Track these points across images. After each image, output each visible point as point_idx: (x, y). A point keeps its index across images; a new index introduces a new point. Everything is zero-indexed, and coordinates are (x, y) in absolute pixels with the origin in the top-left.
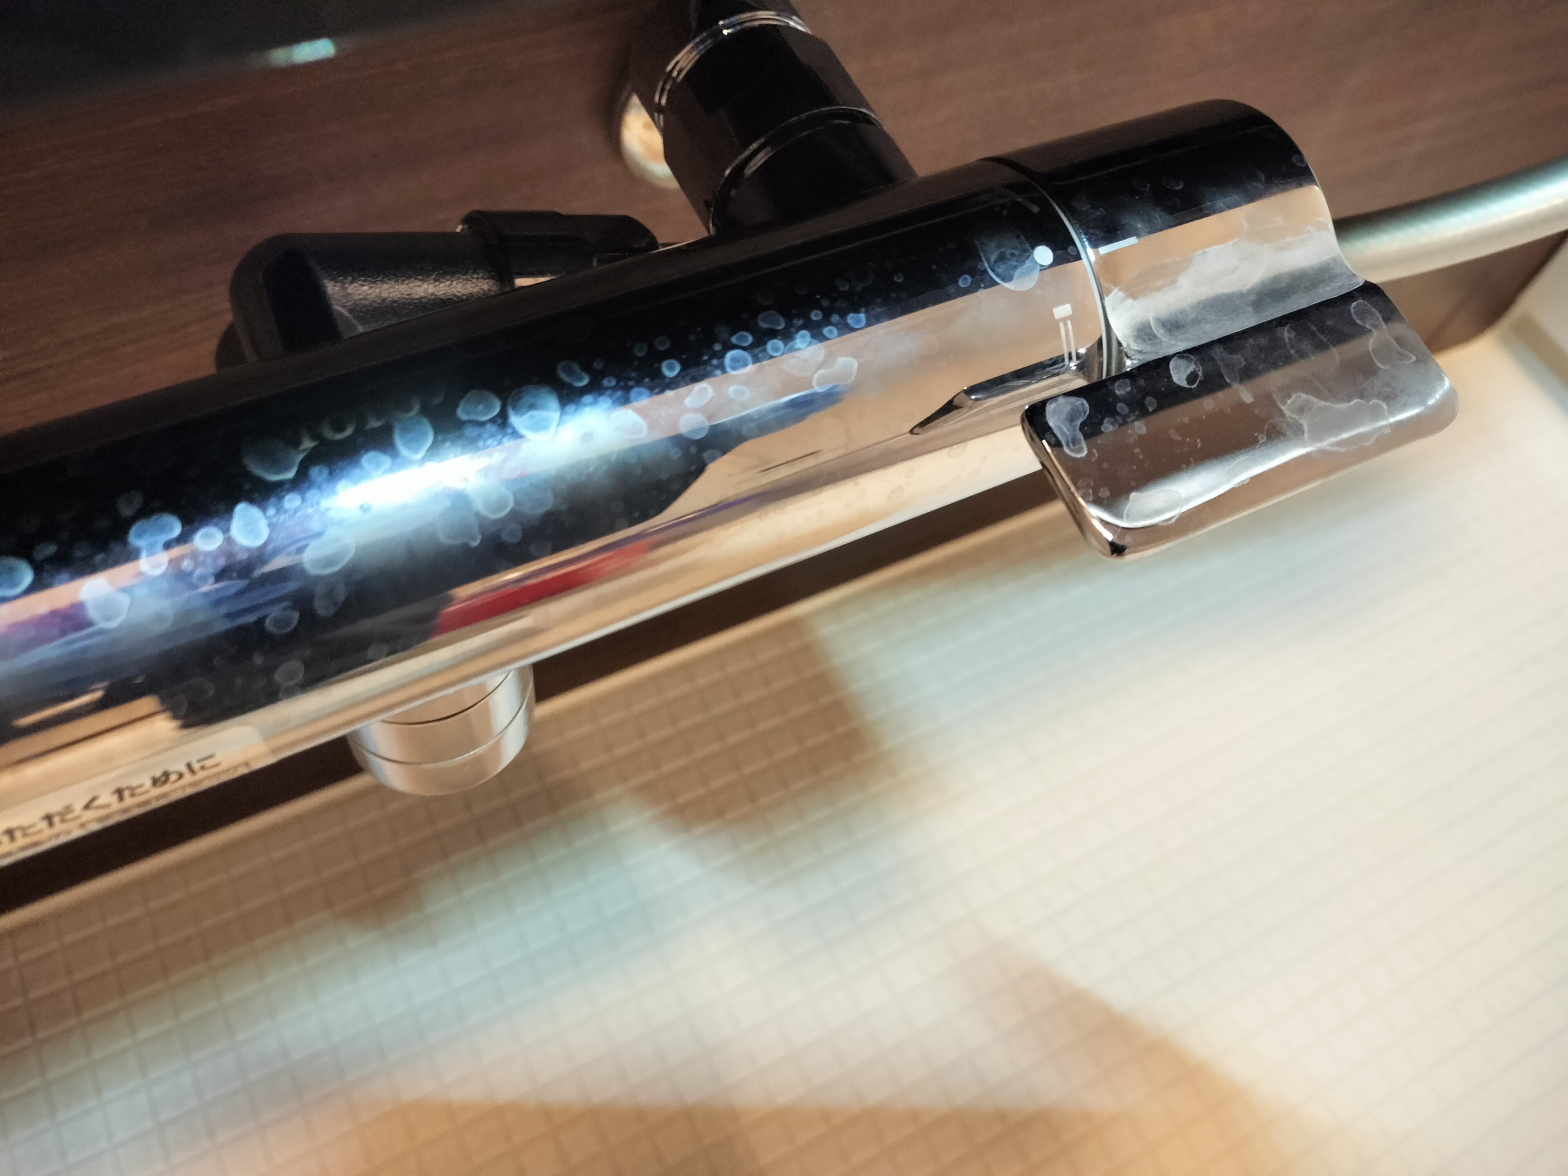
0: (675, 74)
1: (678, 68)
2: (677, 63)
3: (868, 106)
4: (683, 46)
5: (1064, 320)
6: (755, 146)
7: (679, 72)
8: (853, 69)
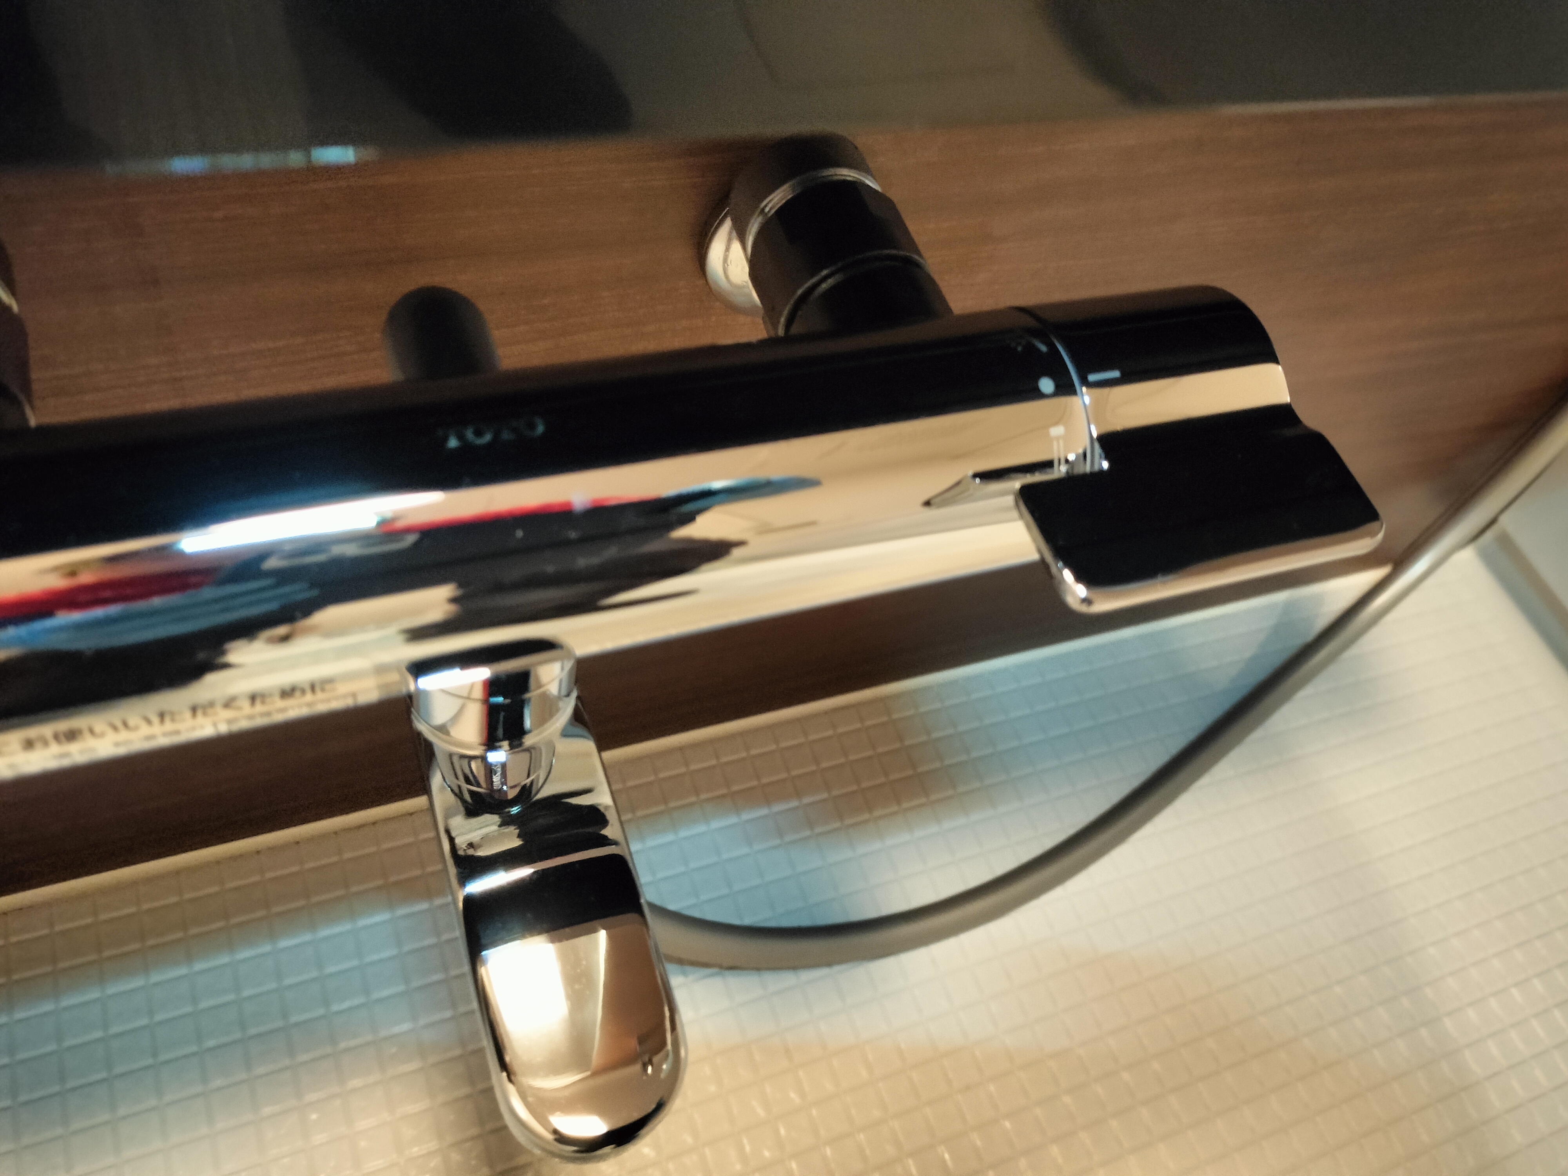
0: (767, 210)
1: (770, 205)
2: (770, 201)
3: (920, 255)
4: (777, 188)
5: (1058, 438)
6: (825, 272)
7: (771, 209)
8: (912, 226)
